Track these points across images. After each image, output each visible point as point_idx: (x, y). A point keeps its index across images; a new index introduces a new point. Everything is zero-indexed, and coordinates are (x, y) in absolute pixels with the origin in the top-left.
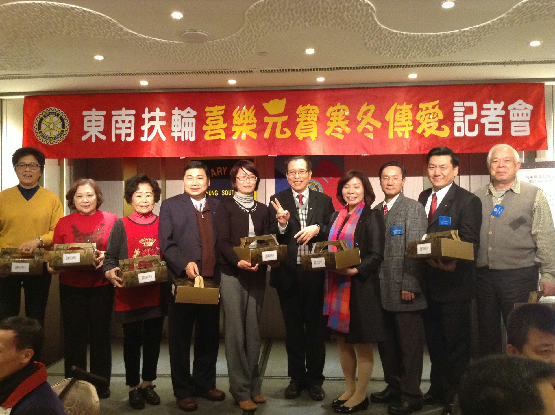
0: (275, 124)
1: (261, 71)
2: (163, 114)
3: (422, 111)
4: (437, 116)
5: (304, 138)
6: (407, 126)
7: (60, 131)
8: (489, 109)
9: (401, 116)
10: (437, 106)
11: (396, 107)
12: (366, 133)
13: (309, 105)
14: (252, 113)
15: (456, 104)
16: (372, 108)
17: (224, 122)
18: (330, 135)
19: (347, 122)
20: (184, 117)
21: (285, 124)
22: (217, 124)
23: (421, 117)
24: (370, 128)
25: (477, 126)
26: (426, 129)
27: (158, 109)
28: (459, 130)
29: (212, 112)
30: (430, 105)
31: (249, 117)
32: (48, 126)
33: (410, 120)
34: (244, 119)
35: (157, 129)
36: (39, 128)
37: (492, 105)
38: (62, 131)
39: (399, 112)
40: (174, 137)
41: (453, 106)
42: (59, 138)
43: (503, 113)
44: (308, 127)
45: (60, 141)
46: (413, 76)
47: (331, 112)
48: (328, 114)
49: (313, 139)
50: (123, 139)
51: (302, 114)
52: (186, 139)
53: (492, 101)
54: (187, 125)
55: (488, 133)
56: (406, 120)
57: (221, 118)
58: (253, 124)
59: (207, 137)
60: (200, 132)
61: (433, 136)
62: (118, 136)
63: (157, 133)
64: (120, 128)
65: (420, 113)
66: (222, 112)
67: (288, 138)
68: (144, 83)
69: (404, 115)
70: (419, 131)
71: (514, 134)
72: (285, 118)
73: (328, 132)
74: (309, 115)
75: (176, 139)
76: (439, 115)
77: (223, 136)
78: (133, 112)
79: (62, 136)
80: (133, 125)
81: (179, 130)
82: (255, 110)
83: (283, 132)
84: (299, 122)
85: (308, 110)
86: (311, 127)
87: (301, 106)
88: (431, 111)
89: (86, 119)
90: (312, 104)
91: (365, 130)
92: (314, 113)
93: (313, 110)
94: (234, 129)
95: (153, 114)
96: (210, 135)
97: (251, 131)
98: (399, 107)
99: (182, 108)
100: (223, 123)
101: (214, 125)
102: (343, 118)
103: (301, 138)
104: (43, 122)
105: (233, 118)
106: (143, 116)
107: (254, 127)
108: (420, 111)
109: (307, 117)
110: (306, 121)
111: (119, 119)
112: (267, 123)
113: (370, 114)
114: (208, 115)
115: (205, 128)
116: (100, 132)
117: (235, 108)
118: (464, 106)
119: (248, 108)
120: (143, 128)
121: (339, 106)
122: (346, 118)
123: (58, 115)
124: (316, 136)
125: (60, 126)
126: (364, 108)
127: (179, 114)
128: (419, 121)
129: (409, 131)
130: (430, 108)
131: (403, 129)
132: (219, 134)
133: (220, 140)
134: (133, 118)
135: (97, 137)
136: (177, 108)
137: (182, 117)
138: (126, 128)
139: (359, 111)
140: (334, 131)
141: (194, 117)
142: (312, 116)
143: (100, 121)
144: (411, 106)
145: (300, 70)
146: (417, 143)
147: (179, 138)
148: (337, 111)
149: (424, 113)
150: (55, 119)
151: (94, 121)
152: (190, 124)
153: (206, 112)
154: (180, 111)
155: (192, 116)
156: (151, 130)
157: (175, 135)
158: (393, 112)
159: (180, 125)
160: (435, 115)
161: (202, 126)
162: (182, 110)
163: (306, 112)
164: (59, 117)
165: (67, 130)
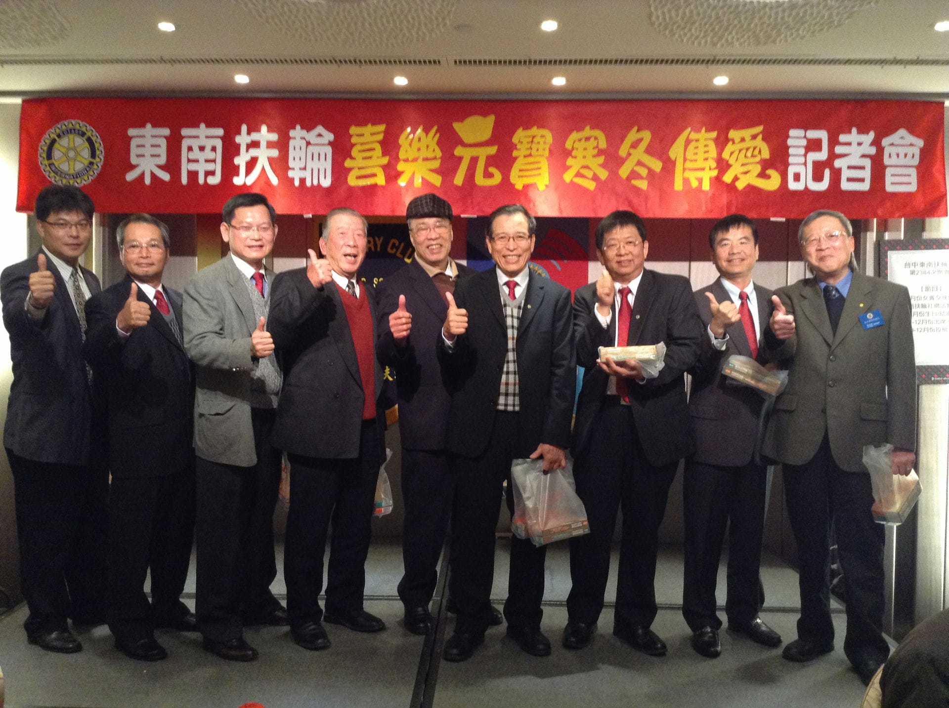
0: (474, 161)
1: (456, 62)
2: (274, 137)
3: (734, 143)
4: (760, 152)
5: (526, 187)
6: (707, 169)
7: (86, 163)
8: (849, 144)
9: (696, 151)
10: (760, 137)
11: (689, 134)
12: (635, 178)
13: (535, 128)
14: (433, 138)
15: (793, 132)
16: (647, 135)
17: (384, 155)
18: (572, 183)
19: (601, 160)
20: (312, 142)
21: (491, 161)
22: (370, 158)
23: (732, 153)
24: (644, 172)
25: (827, 173)
26: (739, 176)
27: (264, 128)
28: (797, 177)
29: (363, 135)
30: (747, 133)
31: (428, 146)
32: (66, 155)
33: (713, 158)
34: (419, 149)
35: (263, 163)
36: (49, 157)
37: (853, 136)
38: (91, 163)
39: (693, 144)
41: (788, 137)
42: (84, 175)
43: (873, 151)
44: (531, 167)
45: (86, 180)
46: (721, 81)
47: (574, 142)
48: (568, 145)
49: (541, 187)
50: (201, 181)
51: (522, 143)
52: (315, 183)
53: (854, 130)
54: (316, 157)
55: (845, 186)
56: (706, 159)
57: (378, 148)
58: (435, 158)
59: (352, 181)
60: (339, 172)
61: (751, 188)
62: (193, 175)
63: (263, 169)
64: (197, 161)
65: (729, 147)
66: (380, 137)
67: (497, 186)
68: (242, 79)
69: (702, 149)
70: (728, 178)
71: (889, 188)
72: (492, 150)
73: (568, 177)
74: (534, 146)
75: (297, 183)
76: (762, 152)
77: (381, 180)
78: (220, 132)
79: (91, 173)
80: (219, 156)
81: (303, 166)
82: (438, 135)
83: (488, 175)
84: (516, 158)
85: (534, 137)
86: (536, 166)
87: (521, 129)
88: (749, 143)
89: (134, 143)
90: (539, 127)
91: (634, 175)
92: (544, 143)
93: (543, 136)
94: (401, 167)
95: (255, 136)
96: (359, 177)
97: (431, 173)
98: (694, 136)
99: (308, 128)
100: (380, 155)
101: (364, 158)
102: (596, 151)
103: (519, 186)
104: (56, 146)
105: (399, 147)
106: (238, 139)
107: (436, 164)
108: (731, 143)
109: (530, 148)
110: (530, 155)
111: (195, 144)
112: (460, 159)
113: (643, 146)
114: (354, 140)
115: (348, 163)
116: (160, 167)
117: (403, 129)
118: (805, 137)
119: (427, 131)
120: (237, 161)
121: (587, 131)
122: (601, 152)
123: (83, 134)
124: (547, 183)
125: (86, 153)
126: (633, 135)
127: (302, 138)
128: (727, 162)
129: (711, 179)
130: (748, 138)
131: (699, 174)
133: (375, 186)
134: (219, 144)
135: (153, 176)
136: (298, 127)
137: (308, 143)
138: (207, 161)
139: (622, 140)
140: (579, 175)
141: (330, 143)
142: (541, 146)
143: (159, 146)
144: (714, 134)
145: (525, 62)
146: (724, 199)
147: (303, 181)
148: (584, 140)
149: (736, 147)
150: (79, 141)
151: (148, 146)
152: (322, 157)
153: (351, 136)
154: (304, 133)
155: (327, 142)
156: (251, 164)
157: (295, 175)
158: (683, 144)
159: (303, 158)
160: (757, 151)
161: (344, 159)
162: (308, 131)
163: (530, 139)
164: (86, 137)
165: (100, 161)
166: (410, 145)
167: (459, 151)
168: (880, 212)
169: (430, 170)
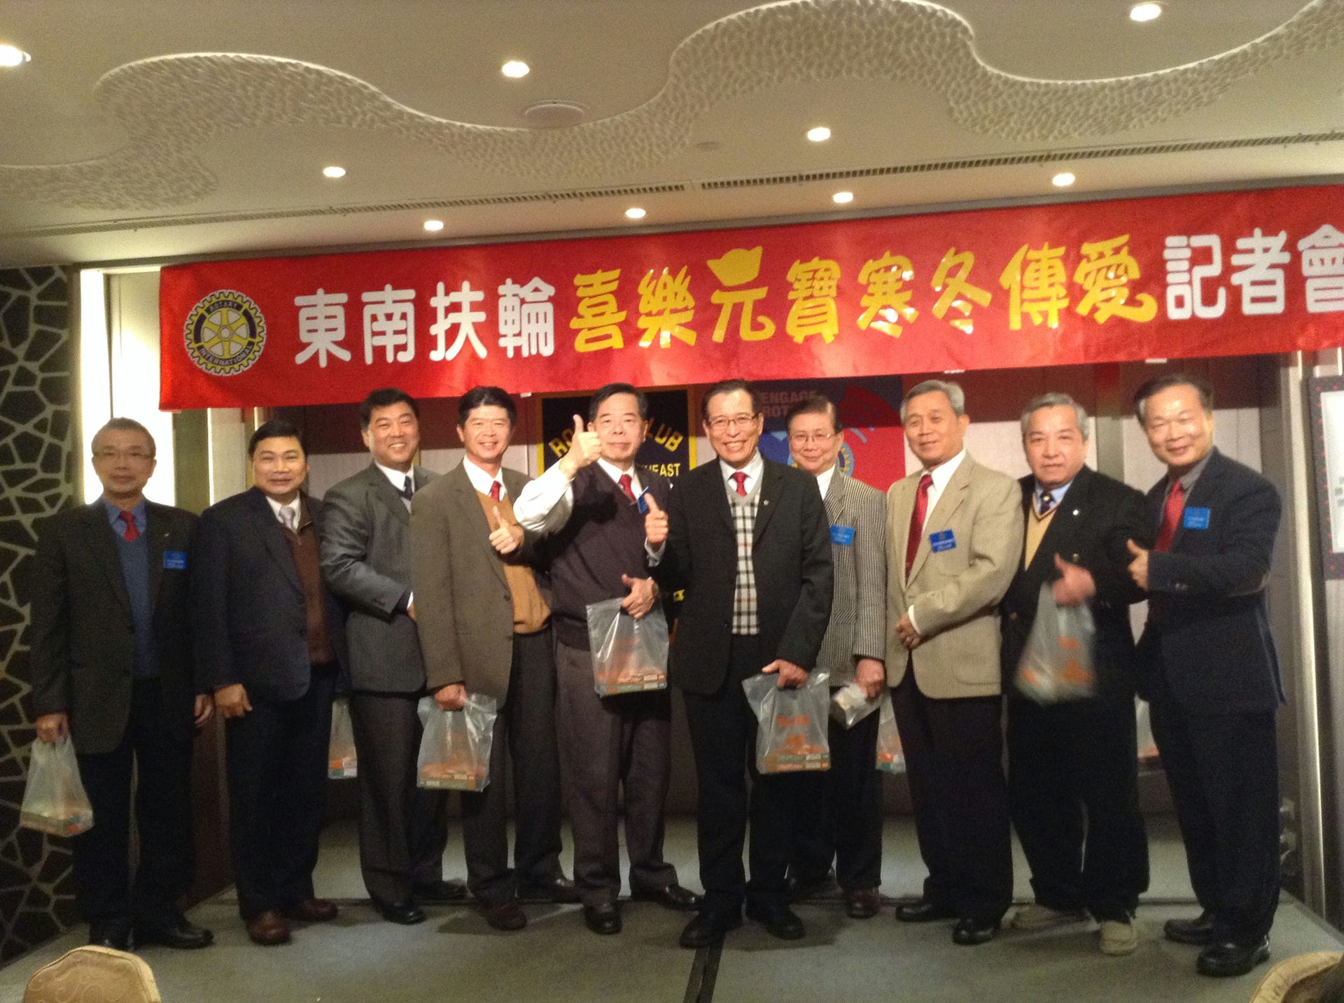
0: (737, 309)
1: (703, 185)
2: (479, 296)
3: (1089, 260)
4: (1126, 272)
5: (808, 339)
6: (1054, 298)
7: (245, 343)
8: (1251, 251)
9: (1037, 275)
10: (1125, 251)
11: (1026, 254)
12: (954, 319)
13: (816, 260)
14: (682, 284)
15: (1171, 241)
16: (968, 259)
17: (620, 309)
18: (869, 329)
19: (908, 295)
20: (528, 299)
21: (760, 307)
22: (603, 314)
23: (1087, 275)
24: (966, 309)
25: (1222, 293)
26: (1099, 305)
27: (466, 285)
28: (1180, 302)
29: (591, 285)
30: (1107, 246)
31: (676, 294)
32: (218, 334)
33: (1061, 284)
34: (665, 299)
35: (467, 331)
36: (198, 338)
37: (1257, 240)
38: (251, 344)
39: (1033, 266)
40: (505, 349)
41: (1164, 247)
42: (243, 359)
43: (1285, 258)
44: (816, 311)
45: (245, 366)
46: (1064, 180)
47: (870, 274)
48: (862, 279)
49: (829, 338)
50: (390, 359)
51: (800, 280)
52: (534, 352)
53: (1257, 232)
54: (533, 318)
55: (1248, 309)
56: (1052, 285)
57: (612, 300)
58: (686, 309)
59: (581, 346)
60: (564, 335)
61: (1117, 322)
62: (380, 351)
63: (467, 340)
64: (383, 333)
65: (1083, 267)
66: (614, 286)
67: (769, 340)
68: (433, 226)
69: (1045, 272)
70: (1083, 309)
71: (1313, 308)
72: (761, 293)
73: (863, 321)
74: (817, 284)
75: (510, 354)
76: (1129, 271)
77: (617, 342)
78: (410, 294)
79: (251, 356)
80: (410, 324)
81: (517, 331)
82: (689, 277)
83: (757, 326)
84: (793, 302)
85: (815, 271)
86: (822, 310)
87: (798, 261)
88: (1110, 260)
89: (303, 314)
90: (822, 258)
91: (953, 313)
92: (830, 278)
93: (827, 270)
94: (642, 323)
95: (455, 297)
96: (588, 341)
97: (682, 328)
98: (1033, 255)
99: (522, 281)
100: (615, 310)
101: (595, 316)
102: (900, 285)
103: (799, 339)
104: (206, 324)
105: (639, 297)
106: (434, 302)
107: (688, 317)
108: (1084, 261)
109: (811, 287)
110: (811, 296)
111: (380, 311)
112: (719, 307)
113: (963, 274)
114: (580, 293)
115: (575, 324)
116: (337, 343)
117: (642, 274)
118: (1188, 246)
119: (674, 273)
120: (434, 330)
121: (887, 259)
122: (906, 286)
123: (239, 307)
124: (836, 331)
125: (244, 331)
126: (948, 261)
127: (514, 295)
128: (1081, 286)
129: (1060, 311)
130: (1108, 252)
131: (1043, 306)
132: (608, 337)
133: (609, 350)
134: (410, 309)
135: (330, 356)
136: (509, 281)
137: (523, 302)
138: (396, 332)
139: (935, 267)
140: (878, 318)
141: (551, 299)
142: (825, 284)
143: (334, 317)
144: (1061, 251)
145: (794, 178)
146: (1079, 339)
147: (518, 350)
148: (882, 270)
149: (1092, 266)
150: (234, 316)
151: (321, 317)
152: (541, 317)
153: (576, 288)
154: (516, 288)
155: (546, 298)
156: (452, 333)
157: (509, 343)
158: (1019, 266)
159: (517, 322)
160: (1121, 271)
161: (569, 320)
162: (522, 285)
163: (810, 275)
164: (242, 310)
165: (261, 340)
166: (653, 293)
167: (717, 298)
168: (1300, 341)
169: (681, 325)
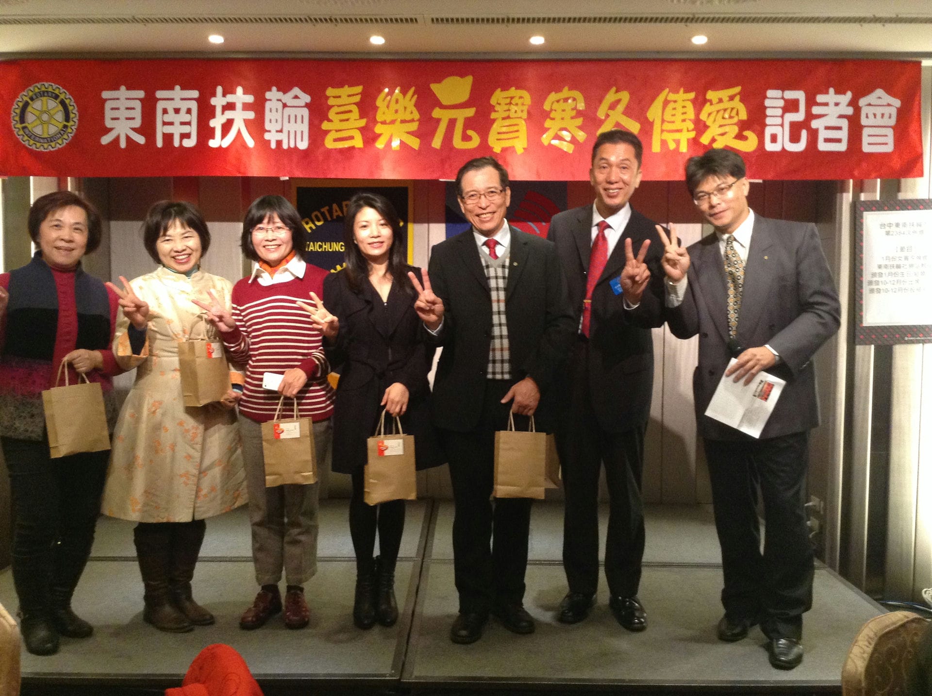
0: (452, 123)
1: (433, 20)
2: (250, 99)
3: (711, 104)
4: (737, 114)
5: (504, 150)
6: (685, 130)
7: (61, 126)
8: (826, 104)
9: (674, 112)
10: (738, 98)
11: (667, 95)
13: (513, 89)
14: (410, 100)
15: (770, 93)
16: (625, 96)
17: (361, 117)
18: (550, 145)
19: (579, 121)
20: (288, 104)
21: (469, 123)
22: (347, 120)
23: (710, 114)
25: (804, 134)
26: (716, 137)
27: (240, 90)
28: (774, 139)
29: (340, 97)
30: (725, 94)
31: (405, 108)
32: (39, 118)
33: (690, 120)
34: (396, 111)
35: (239, 125)
36: (22, 120)
37: (831, 97)
38: (65, 127)
39: (671, 105)
40: (269, 141)
41: (765, 97)
42: (58, 139)
43: (850, 111)
44: (511, 129)
45: (60, 144)
46: (700, 40)
47: (553, 103)
48: (547, 106)
49: (520, 150)
50: (176, 144)
51: (499, 104)
52: (292, 146)
53: (832, 90)
54: (292, 119)
55: (823, 146)
56: (684, 121)
57: (355, 109)
58: (413, 121)
60: (317, 134)
62: (168, 138)
63: (239, 132)
64: (171, 124)
65: (707, 108)
66: (357, 99)
67: (475, 149)
68: (216, 40)
69: (680, 110)
70: (705, 140)
71: (866, 149)
72: (470, 112)
73: (546, 139)
74: (513, 108)
75: (273, 146)
76: (740, 113)
77: (358, 142)
78: (195, 94)
79: (65, 136)
80: (194, 118)
81: (279, 129)
82: (416, 96)
83: (466, 138)
84: (494, 121)
85: (512, 98)
86: (515, 128)
87: (499, 90)
88: (727, 104)
89: (108, 105)
90: (517, 88)
92: (523, 104)
93: (521, 97)
94: (378, 129)
95: (230, 98)
96: (335, 140)
97: (409, 135)
98: (672, 97)
99: (284, 89)
100: (358, 118)
101: (342, 121)
102: (574, 113)
103: (497, 149)
104: (29, 109)
105: (376, 108)
106: (213, 101)
107: (414, 126)
108: (708, 104)
109: (509, 110)
110: (508, 117)
111: (170, 106)
112: (438, 121)
113: (621, 108)
114: (331, 102)
115: (325, 126)
116: (134, 130)
117: (380, 91)
118: (783, 98)
119: (404, 92)
120: (212, 123)
121: (566, 92)
122: (579, 114)
123: (57, 97)
124: (525, 146)
125: (60, 116)
126: (610, 97)
127: (278, 100)
128: (704, 123)
129: (688, 140)
130: (726, 99)
131: (677, 136)
133: (353, 148)
134: (194, 105)
135: (128, 138)
136: (274, 89)
137: (285, 105)
138: (182, 123)
139: (600, 101)
140: (558, 137)
141: (307, 105)
142: (519, 108)
143: (133, 109)
144: (692, 95)
145: (503, 20)
147: (279, 143)
148: (562, 101)
149: (714, 108)
150: (52, 104)
151: (122, 108)
152: (299, 119)
153: (327, 98)
154: (280, 95)
155: (303, 104)
156: (227, 126)
157: (272, 137)
158: (661, 104)
159: (280, 120)
160: (734, 112)
161: (321, 122)
162: (285, 92)
163: (508, 101)
164: (59, 100)
165: (74, 124)
166: (388, 107)
167: (437, 113)
168: (856, 173)
169: (408, 133)
